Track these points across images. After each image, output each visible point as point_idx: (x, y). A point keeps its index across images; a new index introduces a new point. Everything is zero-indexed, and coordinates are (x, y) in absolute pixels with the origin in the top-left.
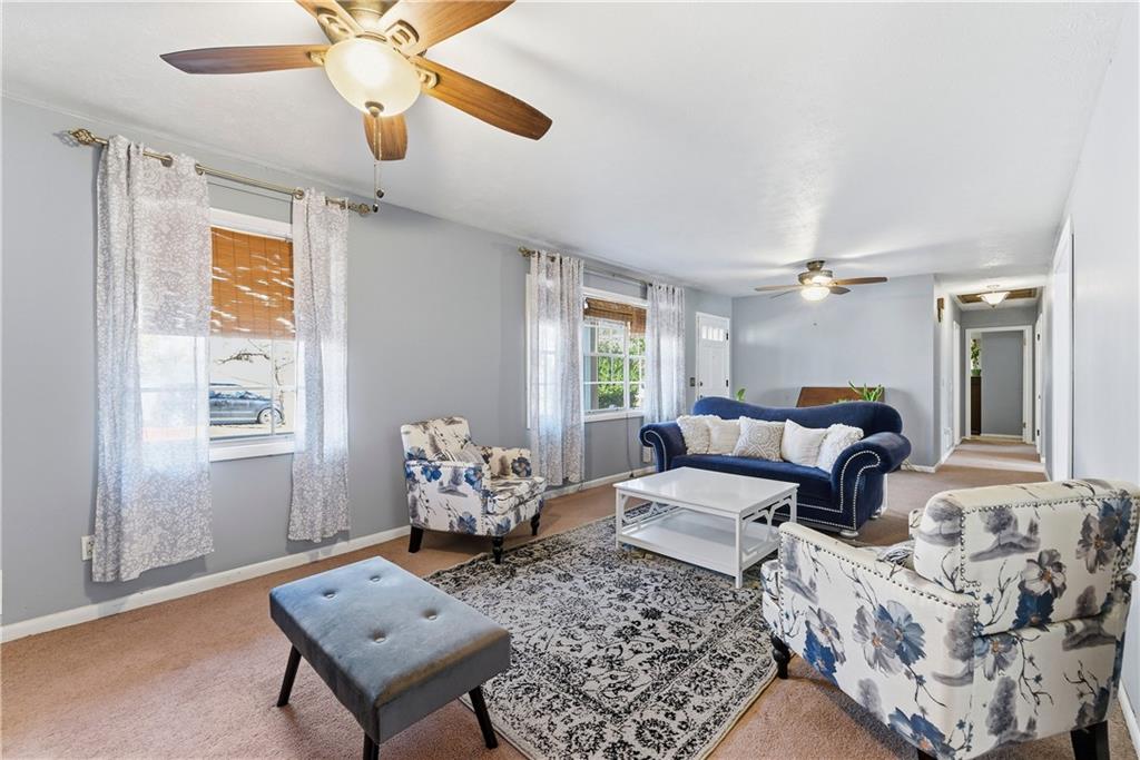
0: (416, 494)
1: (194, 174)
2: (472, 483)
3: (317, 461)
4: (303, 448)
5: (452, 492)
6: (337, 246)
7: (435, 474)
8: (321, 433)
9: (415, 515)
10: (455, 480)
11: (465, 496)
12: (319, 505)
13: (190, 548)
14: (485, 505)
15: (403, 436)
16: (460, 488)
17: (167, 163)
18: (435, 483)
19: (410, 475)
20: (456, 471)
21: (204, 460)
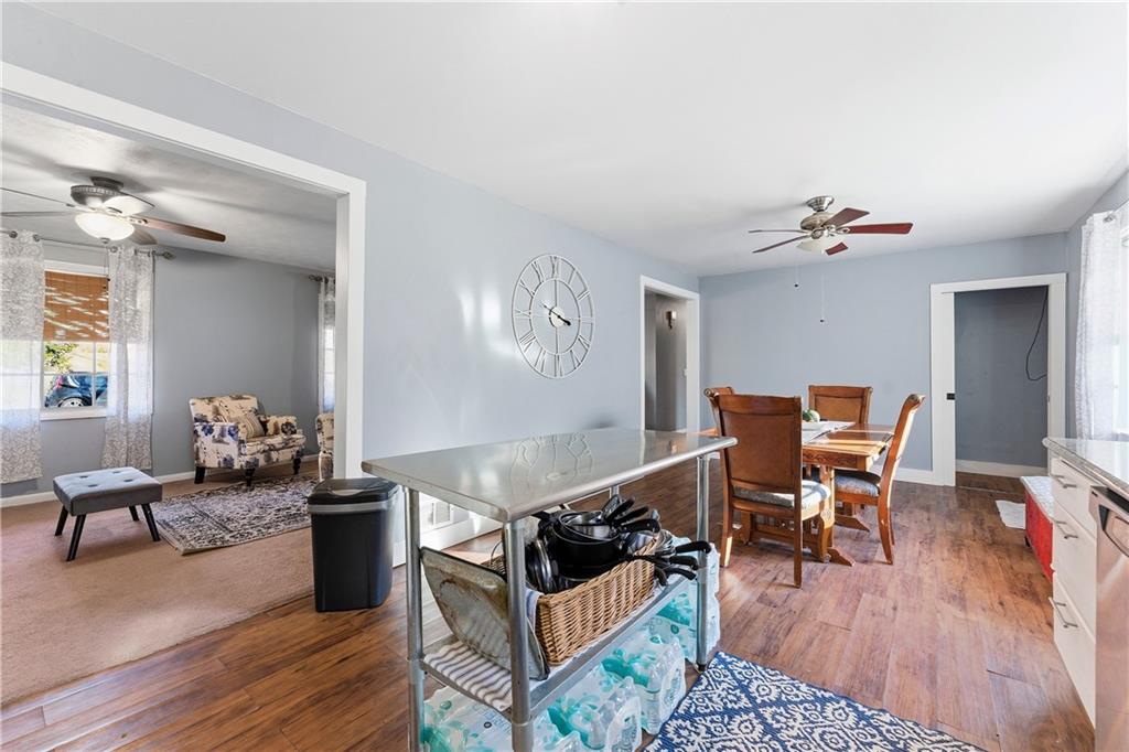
0: (199, 444)
1: (32, 241)
2: (232, 435)
3: (122, 422)
4: (114, 413)
5: (220, 441)
6: (145, 281)
7: (210, 431)
8: (126, 403)
9: (198, 458)
10: (222, 435)
11: (228, 444)
12: (123, 451)
13: (24, 473)
14: (240, 449)
15: (192, 407)
16: (225, 440)
17: (14, 235)
18: (210, 436)
19: (196, 432)
20: (223, 428)
21: (36, 419)
